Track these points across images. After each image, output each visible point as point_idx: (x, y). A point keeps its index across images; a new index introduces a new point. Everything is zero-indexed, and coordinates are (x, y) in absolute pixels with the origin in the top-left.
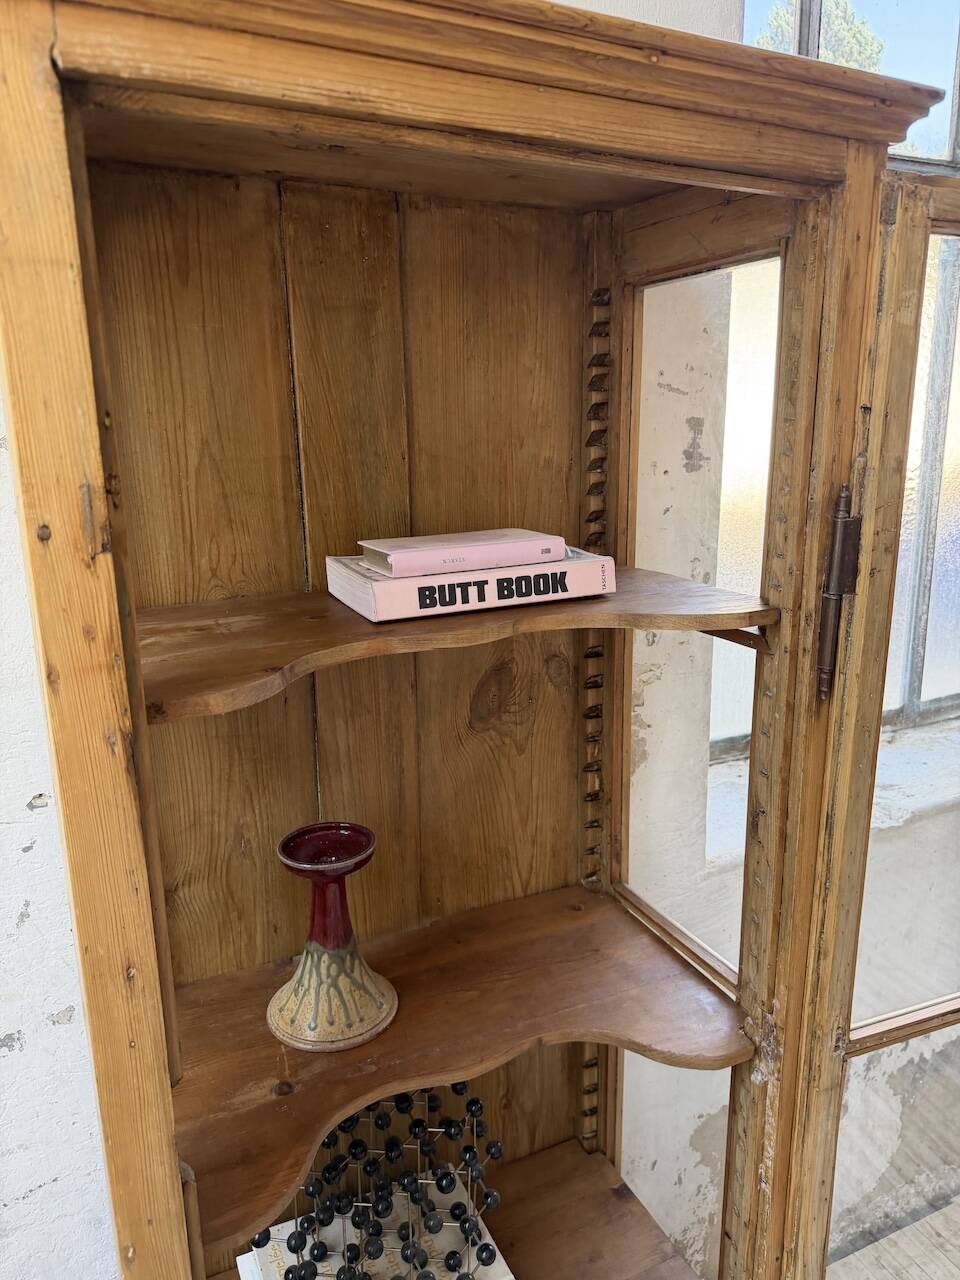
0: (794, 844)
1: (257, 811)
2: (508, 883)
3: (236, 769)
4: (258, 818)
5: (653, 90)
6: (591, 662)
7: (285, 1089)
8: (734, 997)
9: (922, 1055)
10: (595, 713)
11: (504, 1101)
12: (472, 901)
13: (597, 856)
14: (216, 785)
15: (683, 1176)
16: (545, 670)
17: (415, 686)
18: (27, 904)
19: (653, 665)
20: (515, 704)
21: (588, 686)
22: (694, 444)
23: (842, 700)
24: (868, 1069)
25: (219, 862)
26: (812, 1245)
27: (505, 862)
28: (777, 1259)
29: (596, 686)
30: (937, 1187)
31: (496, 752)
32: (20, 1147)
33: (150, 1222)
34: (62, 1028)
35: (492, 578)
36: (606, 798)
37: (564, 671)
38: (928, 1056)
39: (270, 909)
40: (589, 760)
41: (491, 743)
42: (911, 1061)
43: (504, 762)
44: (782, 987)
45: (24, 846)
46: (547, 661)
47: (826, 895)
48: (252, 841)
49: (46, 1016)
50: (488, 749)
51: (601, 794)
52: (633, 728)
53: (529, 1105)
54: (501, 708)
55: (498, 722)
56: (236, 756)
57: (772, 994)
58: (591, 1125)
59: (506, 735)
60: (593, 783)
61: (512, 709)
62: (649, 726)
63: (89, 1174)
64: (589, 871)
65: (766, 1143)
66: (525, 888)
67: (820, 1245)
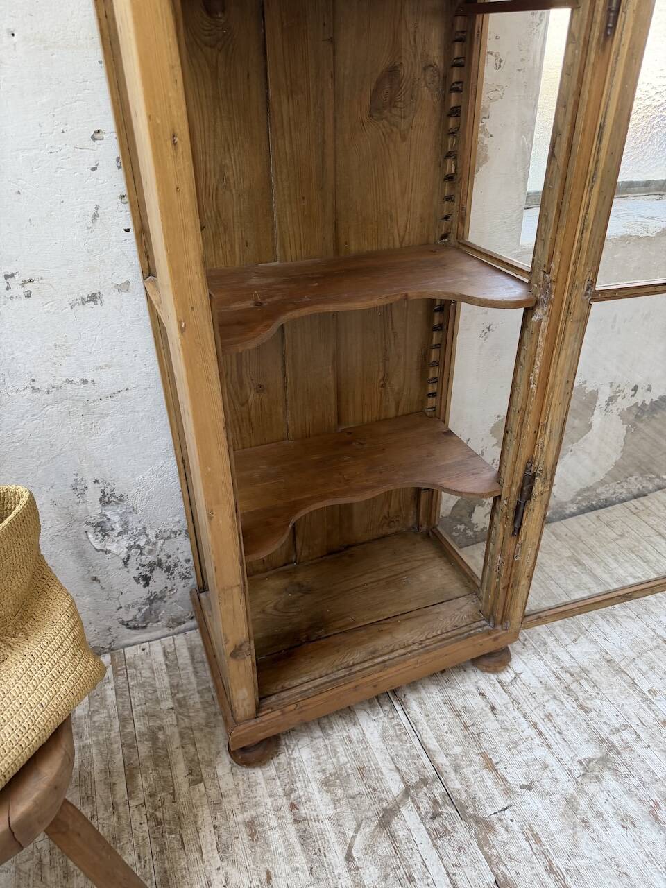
0: (576, 149)
1: (233, 157)
2: (391, 238)
3: (219, 123)
4: (233, 162)
6: (456, 70)
7: (258, 304)
8: (527, 281)
9: (644, 401)
10: (456, 112)
11: (382, 383)
12: (367, 246)
13: (449, 223)
14: (207, 134)
15: (484, 451)
16: (423, 77)
17: (333, 76)
18: (97, 208)
19: (498, 86)
20: (400, 101)
21: (452, 90)
23: (621, 34)
24: (608, 405)
25: (211, 191)
26: (557, 420)
27: (389, 221)
28: (535, 432)
29: (458, 91)
30: (641, 487)
31: (387, 136)
32: (106, 366)
33: (192, 308)
34: (125, 294)
36: (459, 179)
37: (437, 79)
38: (648, 403)
39: (243, 229)
40: (449, 150)
41: (383, 130)
42: (636, 404)
43: (392, 146)
44: (558, 253)
45: (92, 166)
46: (425, 69)
47: (592, 187)
48: (230, 178)
49: (114, 285)
50: (381, 134)
51: (455, 177)
52: (480, 135)
53: (396, 388)
54: (392, 103)
55: (389, 114)
56: (218, 113)
57: (551, 259)
58: (432, 403)
59: (394, 125)
60: (450, 167)
61: (399, 104)
62: (491, 136)
63: (146, 389)
64: (443, 233)
65: (537, 359)
66: (401, 243)
67: (561, 421)
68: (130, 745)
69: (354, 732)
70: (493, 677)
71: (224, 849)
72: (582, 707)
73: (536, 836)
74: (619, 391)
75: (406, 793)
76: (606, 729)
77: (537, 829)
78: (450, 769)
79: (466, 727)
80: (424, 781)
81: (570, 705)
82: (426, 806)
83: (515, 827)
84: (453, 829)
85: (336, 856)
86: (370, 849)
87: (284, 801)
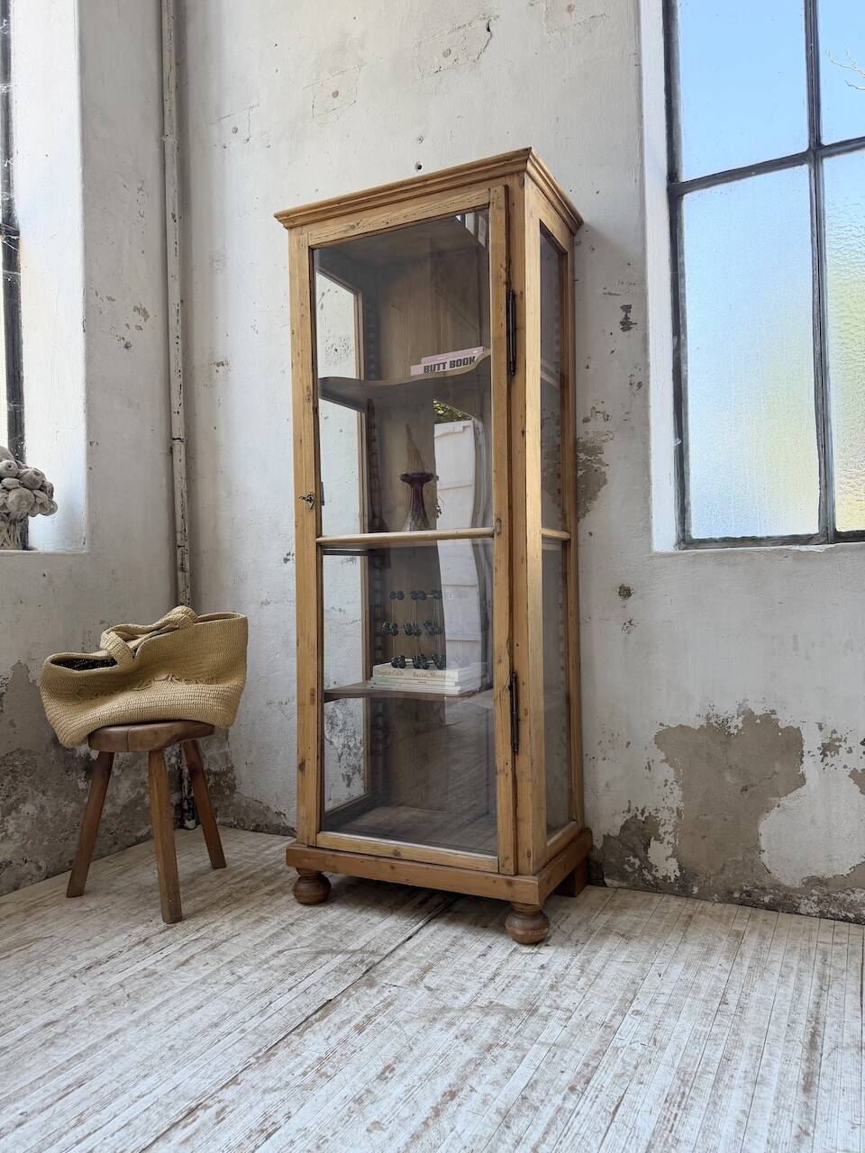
5: (429, 190)
15: (651, 765)
22: (626, 318)
35: (448, 361)
62: (608, 466)
68: (264, 870)
69: (376, 919)
70: (516, 945)
71: (239, 918)
72: (552, 987)
73: (390, 1004)
74: (839, 740)
75: (354, 952)
76: (548, 1002)
77: (396, 1003)
78: (397, 958)
79: (447, 950)
80: (373, 952)
81: (547, 980)
82: (354, 959)
83: (386, 994)
84: (349, 974)
85: (274, 949)
86: (297, 955)
87: (291, 921)
